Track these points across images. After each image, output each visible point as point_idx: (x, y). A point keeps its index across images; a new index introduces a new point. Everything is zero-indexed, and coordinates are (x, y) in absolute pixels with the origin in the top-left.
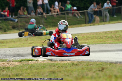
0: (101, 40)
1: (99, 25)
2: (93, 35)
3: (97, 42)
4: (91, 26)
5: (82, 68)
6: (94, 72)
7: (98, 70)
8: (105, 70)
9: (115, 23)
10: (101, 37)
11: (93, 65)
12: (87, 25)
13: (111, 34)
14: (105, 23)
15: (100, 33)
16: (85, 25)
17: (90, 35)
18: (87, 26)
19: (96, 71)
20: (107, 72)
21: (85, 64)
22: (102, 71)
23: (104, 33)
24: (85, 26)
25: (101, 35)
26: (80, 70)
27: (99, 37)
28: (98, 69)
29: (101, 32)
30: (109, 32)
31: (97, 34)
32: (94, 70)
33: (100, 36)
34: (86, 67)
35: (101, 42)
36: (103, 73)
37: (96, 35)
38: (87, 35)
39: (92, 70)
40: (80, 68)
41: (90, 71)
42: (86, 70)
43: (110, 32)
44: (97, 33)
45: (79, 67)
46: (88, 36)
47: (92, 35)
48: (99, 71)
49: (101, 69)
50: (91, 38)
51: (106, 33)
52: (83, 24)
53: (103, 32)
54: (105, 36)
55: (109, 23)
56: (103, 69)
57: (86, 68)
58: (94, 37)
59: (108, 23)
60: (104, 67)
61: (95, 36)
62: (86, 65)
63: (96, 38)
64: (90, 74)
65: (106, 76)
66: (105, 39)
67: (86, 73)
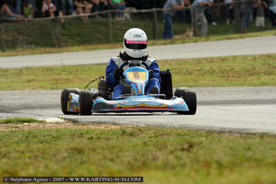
0: (189, 77)
1: (183, 43)
2: (170, 65)
3: (180, 82)
4: (165, 44)
5: (145, 143)
6: (172, 152)
7: (180, 147)
8: (195, 149)
9: (219, 40)
10: (187, 71)
11: (168, 135)
12: (158, 42)
13: (211, 64)
14: (199, 38)
15: (186, 61)
16: (152, 41)
18: (158, 45)
19: (176, 149)
20: (200, 152)
21: (151, 133)
22: (188, 150)
23: (196, 62)
24: (153, 44)
25: (189, 66)
26: (139, 148)
27: (185, 71)
28: (180, 145)
29: (187, 59)
30: (206, 59)
31: (179, 65)
32: (170, 148)
33: (187, 68)
34: (153, 139)
35: (188, 82)
36: (191, 155)
37: (178, 67)
39: (167, 147)
40: (139, 142)
41: (160, 150)
42: (151, 148)
43: (209, 60)
44: (180, 62)
45: (137, 141)
48: (183, 150)
49: (186, 146)
51: (199, 61)
53: (194, 60)
54: (198, 68)
55: (207, 39)
56: (191, 146)
57: (152, 143)
58: (173, 71)
59: (204, 38)
60: (193, 140)
61: (176, 69)
62: (153, 135)
63: (178, 73)
64: (162, 157)
65: (198, 161)
66: (198, 75)
67: (152, 155)
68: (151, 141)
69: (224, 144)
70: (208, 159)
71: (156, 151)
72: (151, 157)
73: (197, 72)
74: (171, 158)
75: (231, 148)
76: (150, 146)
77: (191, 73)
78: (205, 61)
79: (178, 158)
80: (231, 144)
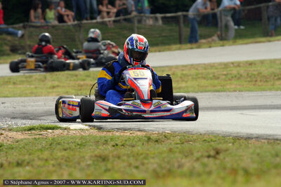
0: (216, 82)
1: (210, 47)
2: (197, 69)
3: (207, 86)
4: (192, 48)
5: (170, 150)
6: (198, 159)
7: (206, 154)
8: (221, 156)
9: (247, 44)
10: (214, 76)
11: (194, 141)
12: (184, 46)
13: (238, 69)
14: (225, 42)
15: (212, 66)
16: (178, 46)
17: (190, 70)
18: (185, 49)
19: (202, 156)
20: (227, 159)
21: (177, 139)
22: (214, 157)
23: (223, 66)
24: (179, 49)
25: (215, 71)
26: (164, 155)
27: (211, 76)
28: (207, 152)
29: (214, 63)
30: (233, 63)
31: (205, 69)
32: (197, 155)
33: (214, 73)
34: (179, 146)
35: (214, 86)
36: (218, 162)
37: (204, 71)
38: (183, 70)
39: (192, 154)
40: (165, 149)
41: (186, 157)
42: (177, 155)
43: (236, 65)
44: (206, 66)
45: (163, 148)
46: (184, 72)
47: (193, 72)
48: (209, 157)
49: (212, 153)
50: (193, 78)
51: (226, 65)
52: (175, 43)
53: (220, 64)
54: (225, 73)
55: (234, 43)
56: (218, 153)
57: (178, 150)
58: (200, 76)
59: (231, 42)
61: (202, 73)
62: (179, 142)
63: (204, 78)
64: (188, 164)
65: (225, 168)
66: (225, 80)
67: (178, 162)
68: (177, 148)
69: (251, 150)
70: (235, 166)
71: (182, 158)
72: (176, 165)
73: (224, 77)
74: (197, 165)
75: (258, 154)
76: (176, 152)
77: (218, 78)
78: (232, 65)
79: (205, 165)
80: (258, 151)
